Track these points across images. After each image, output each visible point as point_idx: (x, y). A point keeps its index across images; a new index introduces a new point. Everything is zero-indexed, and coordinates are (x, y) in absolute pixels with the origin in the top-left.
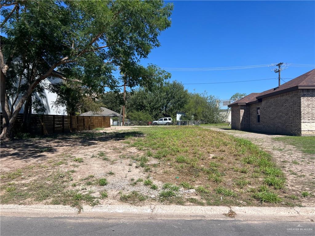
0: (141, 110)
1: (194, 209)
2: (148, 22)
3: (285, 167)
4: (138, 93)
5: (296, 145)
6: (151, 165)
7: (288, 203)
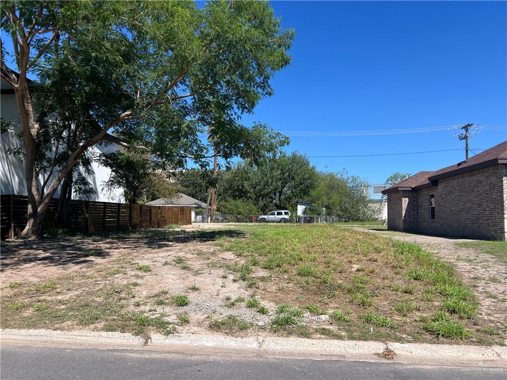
0: (239, 198)
1: (327, 344)
2: (256, 58)
3: (477, 287)
4: (235, 171)
5: (495, 254)
6: (257, 279)
7: (482, 340)
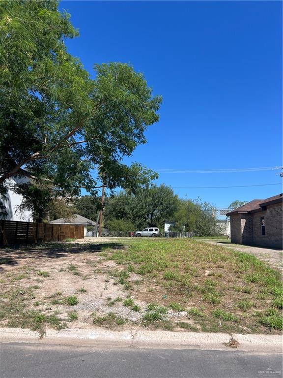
0: (121, 218)
1: (185, 336)
2: (134, 116)
4: (118, 198)
6: (133, 282)
